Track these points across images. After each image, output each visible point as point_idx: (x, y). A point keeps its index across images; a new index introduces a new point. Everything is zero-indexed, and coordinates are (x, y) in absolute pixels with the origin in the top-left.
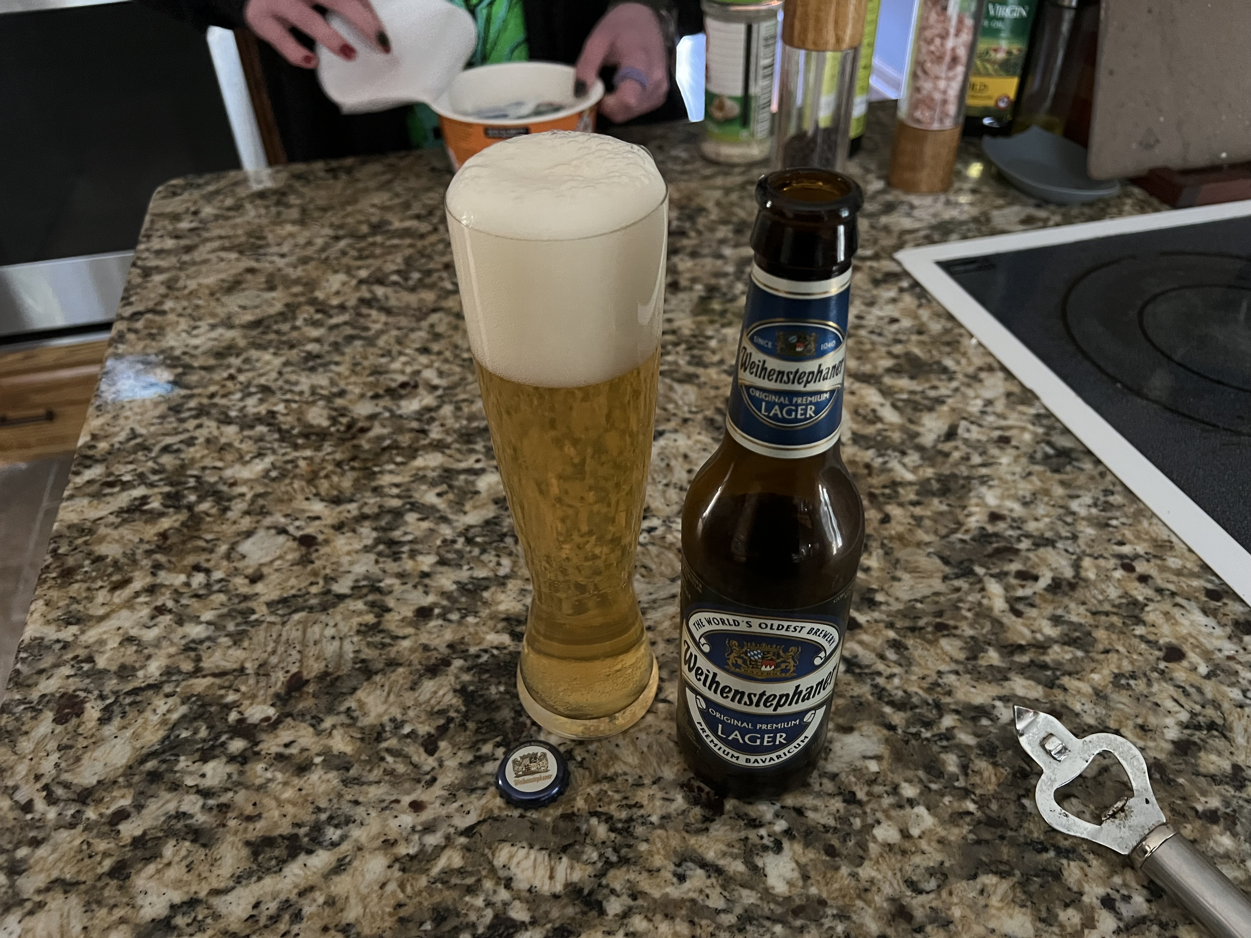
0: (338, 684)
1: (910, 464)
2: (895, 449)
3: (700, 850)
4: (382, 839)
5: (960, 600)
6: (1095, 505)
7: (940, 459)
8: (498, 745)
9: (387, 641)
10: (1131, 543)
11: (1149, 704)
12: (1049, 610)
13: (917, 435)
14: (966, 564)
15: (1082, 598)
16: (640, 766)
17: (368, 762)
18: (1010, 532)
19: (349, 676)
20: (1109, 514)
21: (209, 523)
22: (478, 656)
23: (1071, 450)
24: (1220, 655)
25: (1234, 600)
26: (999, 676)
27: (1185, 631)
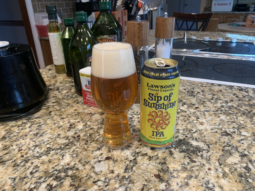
0: (163, 169)
3: (238, 139)
4: (216, 178)
5: (199, 98)
6: (189, 83)
8: (199, 152)
9: (156, 157)
10: (199, 84)
11: (228, 96)
12: (206, 94)
14: (192, 95)
15: (206, 91)
16: (215, 138)
17: (192, 172)
18: (189, 90)
19: (162, 167)
20: (192, 83)
21: (78, 174)
22: (173, 146)
24: (223, 89)
26: (217, 102)
27: (217, 89)
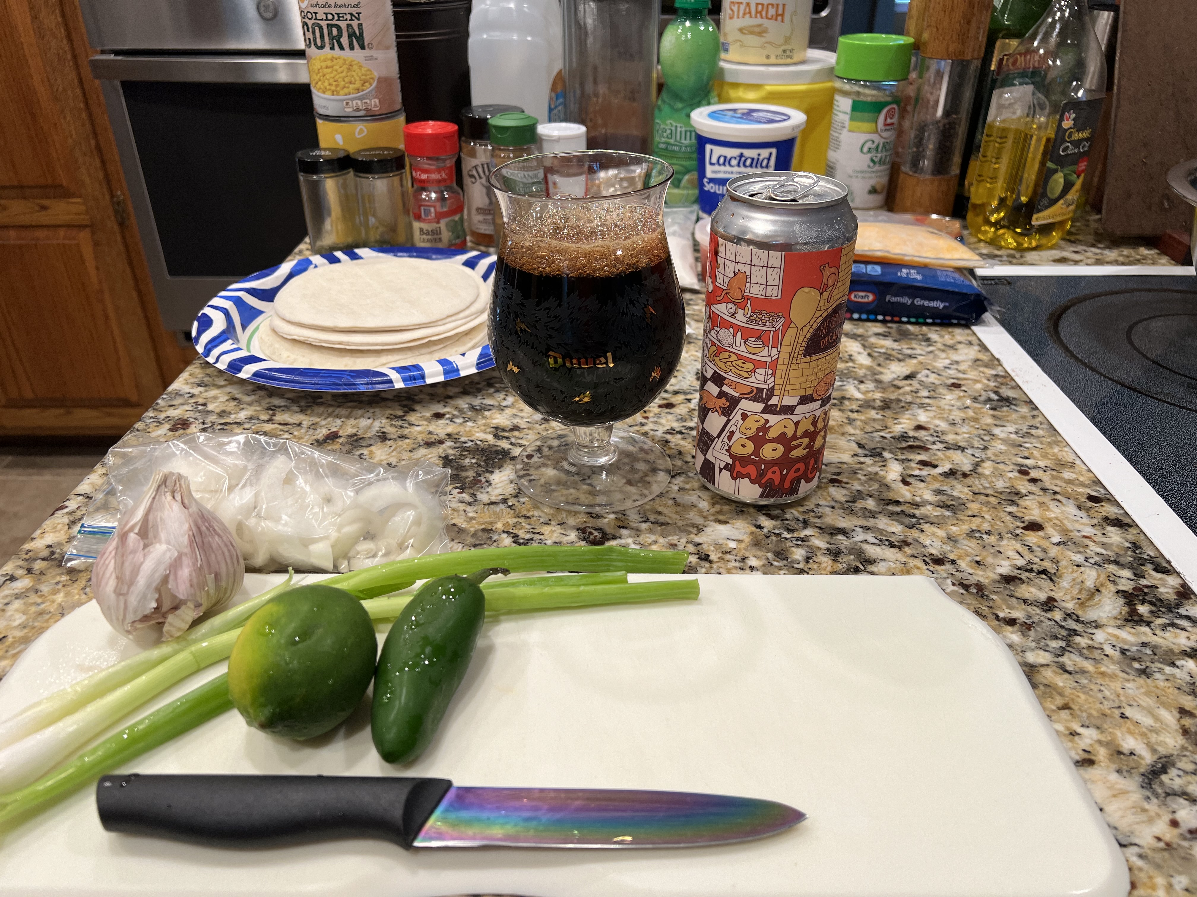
0: (361, 441)
1: (865, 389)
2: (855, 379)
5: (861, 469)
6: (1016, 433)
7: (892, 389)
10: (1035, 458)
11: (992, 551)
12: (937, 486)
13: (881, 373)
14: (878, 450)
15: (970, 483)
18: (929, 438)
19: (370, 438)
20: (1026, 440)
22: (465, 443)
23: (1015, 399)
24: (1077, 534)
25: (1113, 505)
26: (868, 515)
27: (1053, 515)
